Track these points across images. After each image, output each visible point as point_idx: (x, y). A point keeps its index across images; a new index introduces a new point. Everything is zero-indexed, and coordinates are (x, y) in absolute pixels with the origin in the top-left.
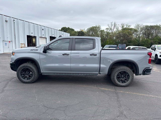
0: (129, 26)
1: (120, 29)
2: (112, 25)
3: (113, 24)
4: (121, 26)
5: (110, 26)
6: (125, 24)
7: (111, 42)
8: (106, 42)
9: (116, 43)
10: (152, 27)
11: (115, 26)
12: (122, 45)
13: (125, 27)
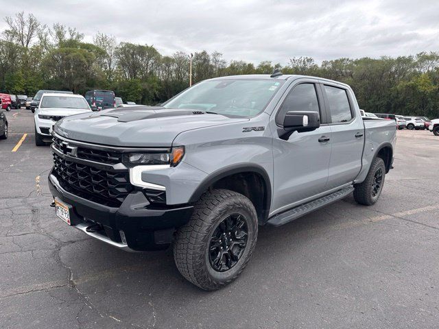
0: (79, 37)
1: (53, 40)
2: (23, 23)
3: (26, 19)
4: (55, 32)
5: (16, 24)
6: (66, 29)
7: (31, 79)
8: (12, 78)
9: (48, 82)
10: (142, 50)
11: (32, 29)
12: (103, 93)
13: (67, 37)
